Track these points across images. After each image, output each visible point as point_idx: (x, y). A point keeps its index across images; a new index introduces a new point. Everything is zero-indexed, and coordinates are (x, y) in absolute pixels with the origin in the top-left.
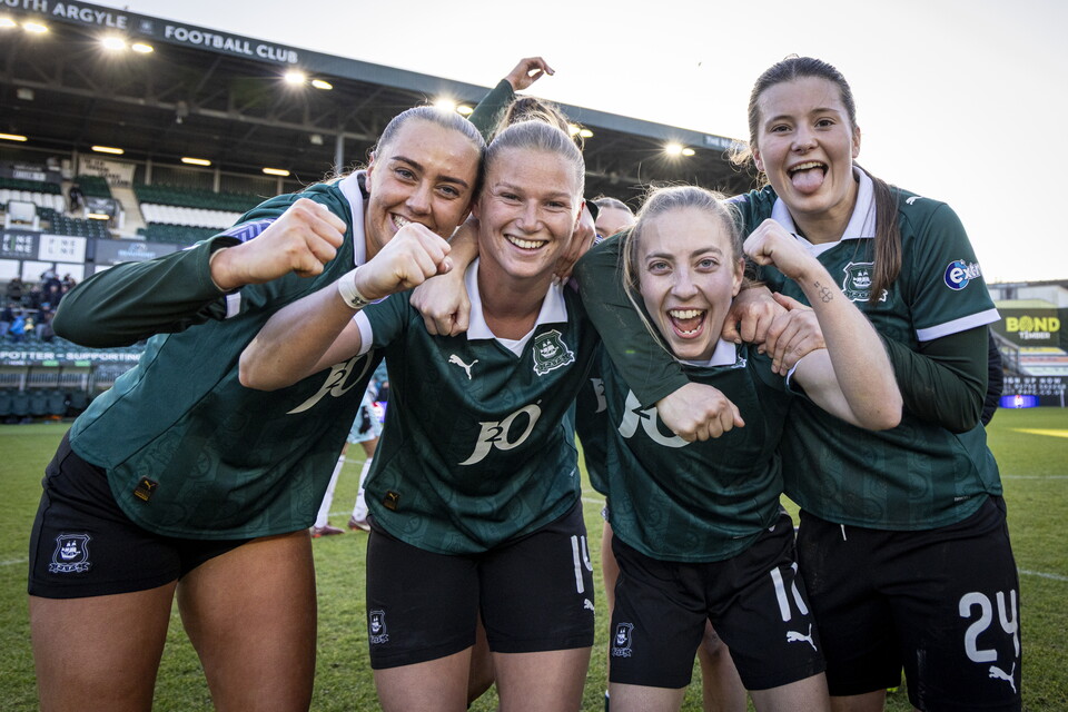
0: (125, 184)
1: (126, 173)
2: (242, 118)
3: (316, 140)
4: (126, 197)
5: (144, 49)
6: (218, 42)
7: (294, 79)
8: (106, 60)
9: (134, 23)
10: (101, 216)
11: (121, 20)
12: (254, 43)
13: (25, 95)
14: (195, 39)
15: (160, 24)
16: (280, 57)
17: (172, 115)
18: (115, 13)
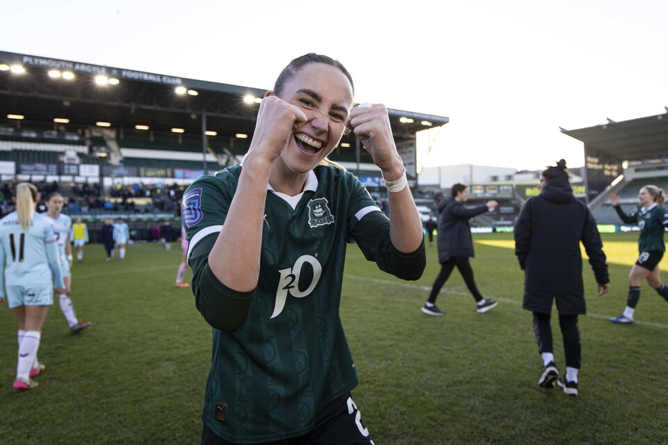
0: (112, 139)
1: (112, 134)
2: (160, 109)
3: (194, 117)
4: (113, 145)
5: (115, 82)
6: (146, 77)
7: (180, 91)
8: (98, 88)
9: (109, 70)
10: (103, 155)
11: (104, 70)
12: (162, 76)
13: (66, 104)
14: (136, 76)
15: (120, 70)
16: (174, 81)
17: (129, 109)
18: (101, 67)
